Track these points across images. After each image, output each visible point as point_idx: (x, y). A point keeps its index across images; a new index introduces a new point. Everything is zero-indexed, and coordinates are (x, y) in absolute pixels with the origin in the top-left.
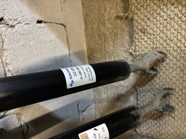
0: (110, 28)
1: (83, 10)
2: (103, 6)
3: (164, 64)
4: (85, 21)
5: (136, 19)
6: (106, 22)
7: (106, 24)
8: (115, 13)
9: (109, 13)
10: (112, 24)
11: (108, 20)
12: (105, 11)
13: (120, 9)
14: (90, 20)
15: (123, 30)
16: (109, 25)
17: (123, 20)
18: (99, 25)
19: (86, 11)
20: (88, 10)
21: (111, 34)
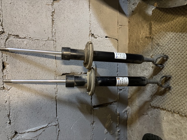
0: (142, 43)
1: (129, 33)
2: (139, 31)
3: (167, 62)
4: (129, 39)
5: (154, 38)
6: (140, 39)
7: (140, 41)
8: (145, 35)
9: (142, 35)
10: (143, 41)
11: (141, 38)
12: (140, 34)
13: (148, 33)
14: (132, 39)
15: (148, 44)
16: (141, 42)
17: (149, 39)
18: (136, 41)
19: (130, 33)
20: (131, 33)
21: (142, 46)
